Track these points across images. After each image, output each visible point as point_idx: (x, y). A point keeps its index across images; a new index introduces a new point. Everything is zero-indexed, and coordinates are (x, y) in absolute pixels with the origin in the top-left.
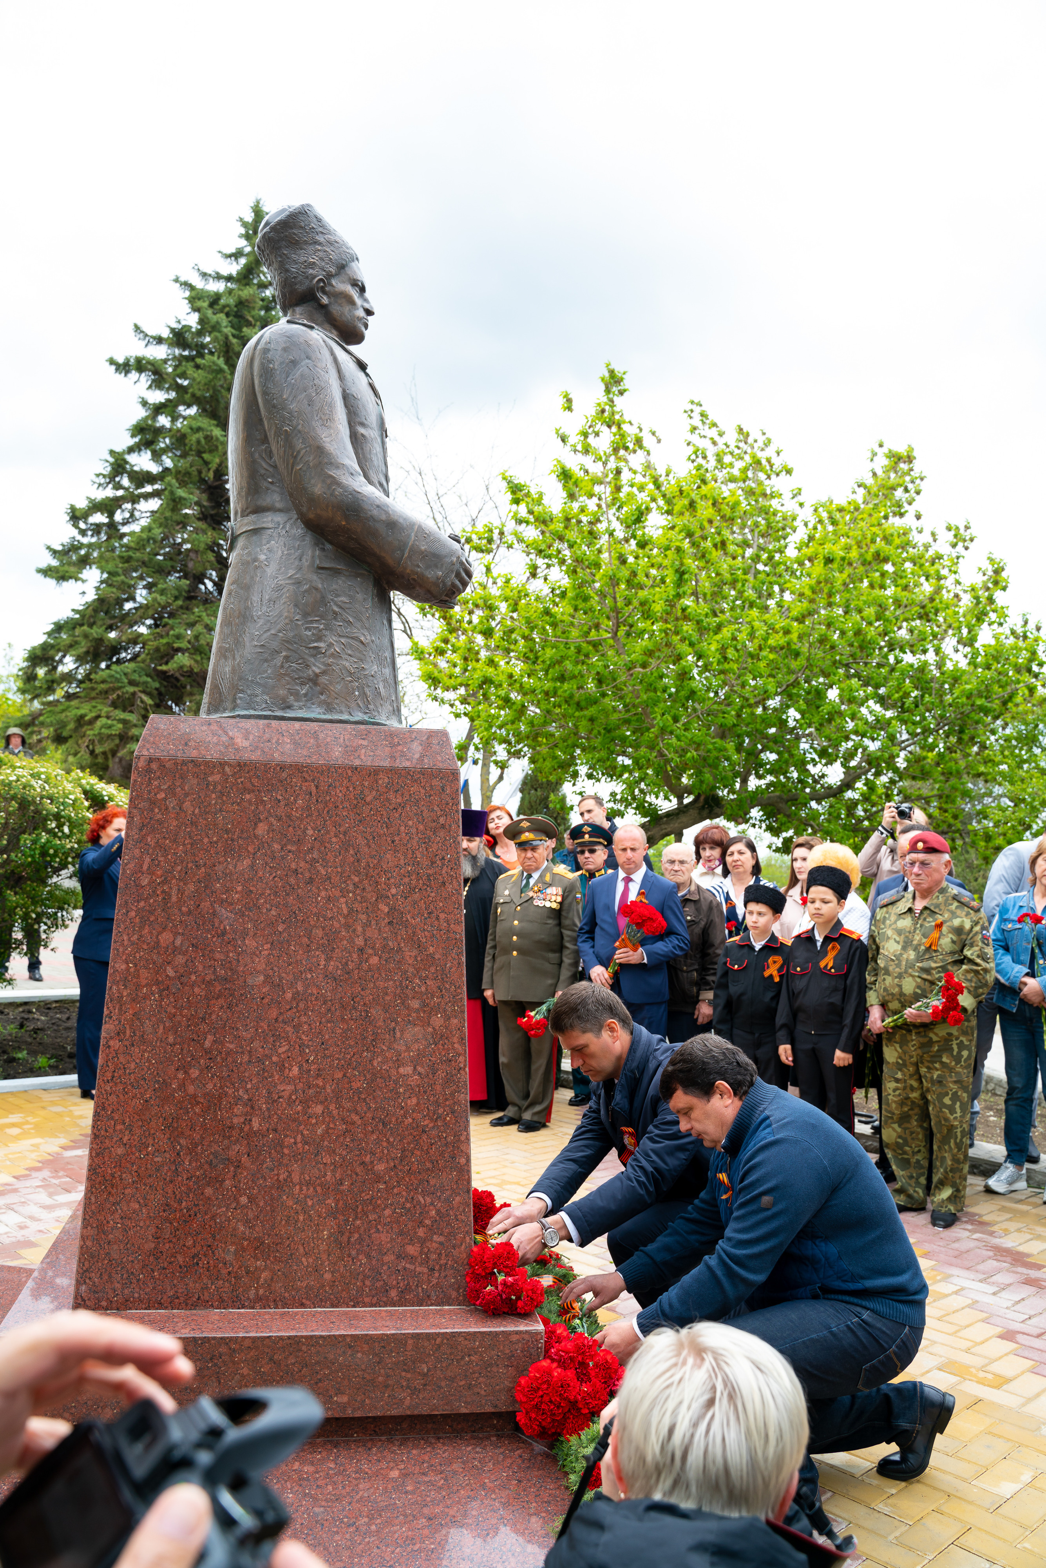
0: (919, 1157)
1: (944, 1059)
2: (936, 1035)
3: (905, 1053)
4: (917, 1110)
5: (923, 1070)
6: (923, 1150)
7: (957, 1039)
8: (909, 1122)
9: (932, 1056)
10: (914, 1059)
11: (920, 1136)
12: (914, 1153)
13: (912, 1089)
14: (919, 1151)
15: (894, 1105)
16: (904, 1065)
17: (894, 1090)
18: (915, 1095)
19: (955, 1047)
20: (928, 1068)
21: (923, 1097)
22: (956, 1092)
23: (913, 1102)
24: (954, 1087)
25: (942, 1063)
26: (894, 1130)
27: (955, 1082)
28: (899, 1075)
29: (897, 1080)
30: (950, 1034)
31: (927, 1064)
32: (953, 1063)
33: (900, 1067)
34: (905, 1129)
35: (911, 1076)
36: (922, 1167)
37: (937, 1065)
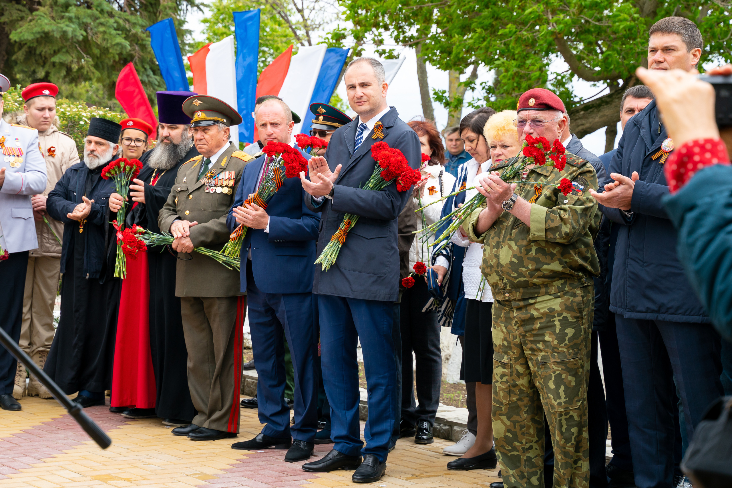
0: (531, 454)
1: (547, 338)
2: (537, 310)
3: (509, 333)
4: (526, 400)
5: (527, 352)
6: (535, 446)
7: (559, 315)
8: (518, 414)
9: (535, 335)
10: (518, 340)
11: (531, 431)
12: (525, 450)
13: (519, 375)
14: (531, 448)
15: (502, 394)
16: (509, 347)
17: (502, 377)
18: (523, 382)
19: (557, 323)
20: (532, 349)
21: (532, 385)
22: (560, 375)
23: (521, 391)
24: (558, 369)
25: (545, 342)
26: (503, 422)
27: (558, 363)
28: (505, 360)
29: (504, 365)
30: (552, 310)
31: (530, 345)
32: (556, 342)
33: (506, 349)
34: (514, 423)
35: (516, 359)
36: (533, 465)
37: (540, 346)
